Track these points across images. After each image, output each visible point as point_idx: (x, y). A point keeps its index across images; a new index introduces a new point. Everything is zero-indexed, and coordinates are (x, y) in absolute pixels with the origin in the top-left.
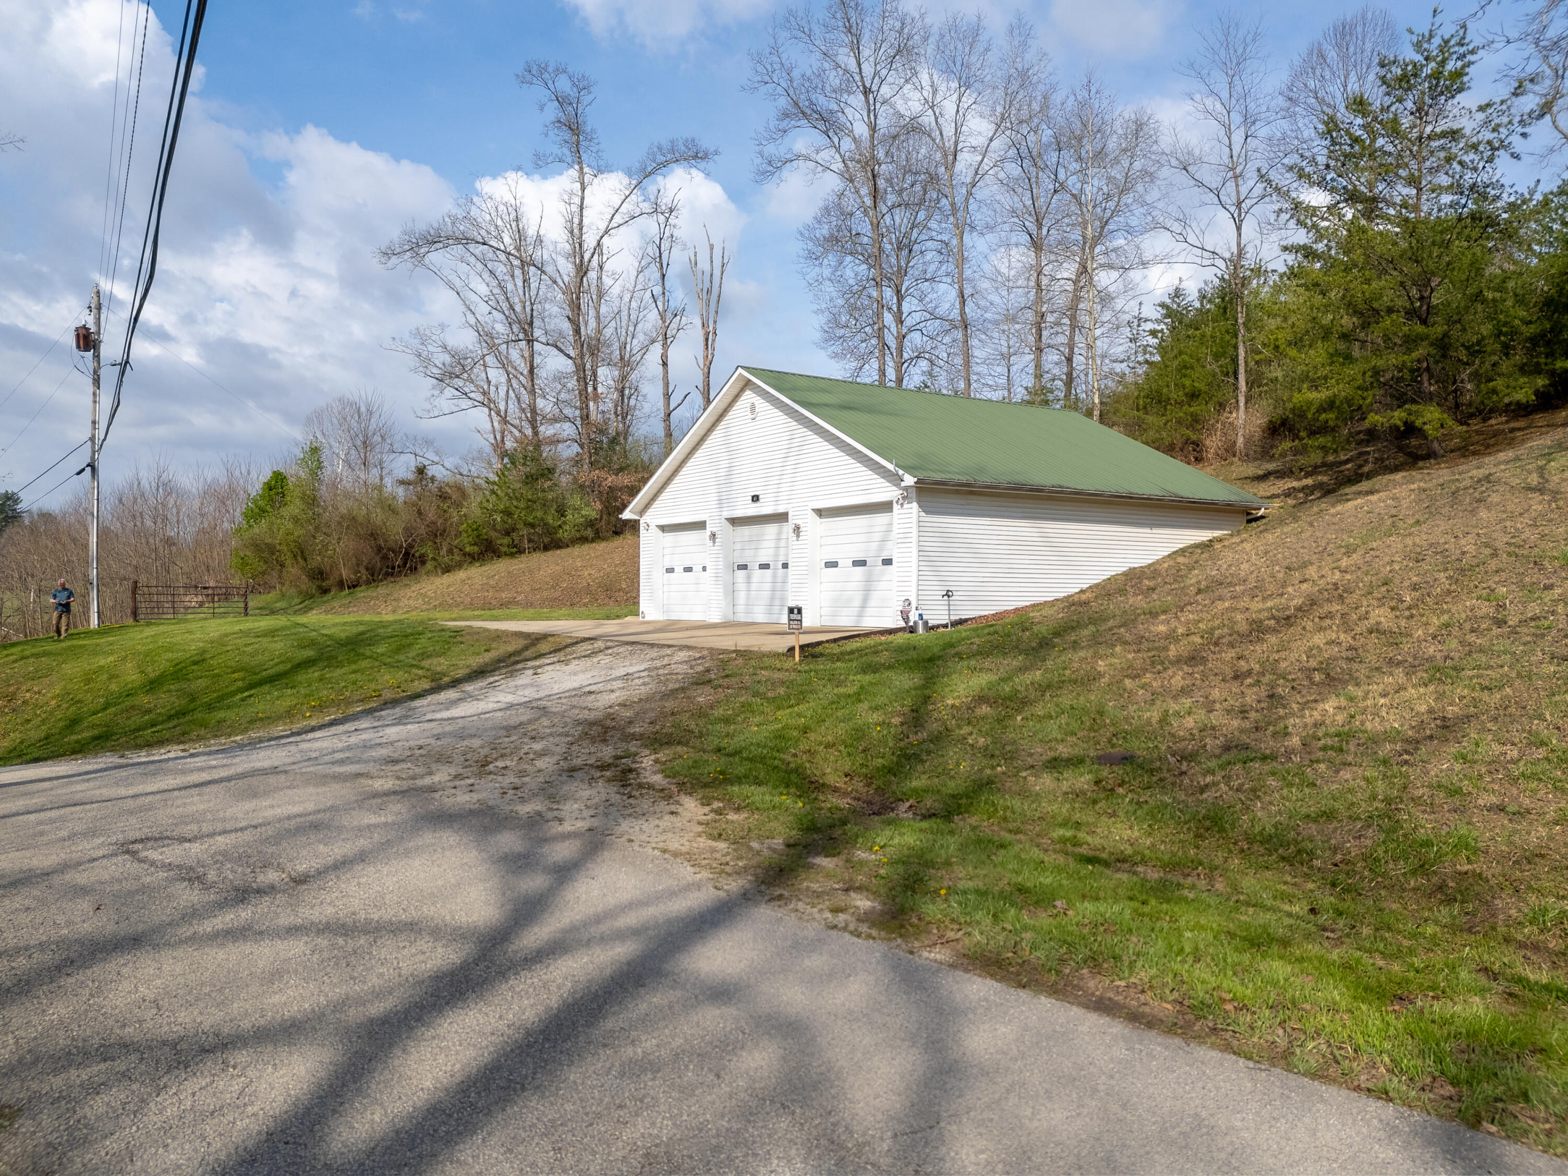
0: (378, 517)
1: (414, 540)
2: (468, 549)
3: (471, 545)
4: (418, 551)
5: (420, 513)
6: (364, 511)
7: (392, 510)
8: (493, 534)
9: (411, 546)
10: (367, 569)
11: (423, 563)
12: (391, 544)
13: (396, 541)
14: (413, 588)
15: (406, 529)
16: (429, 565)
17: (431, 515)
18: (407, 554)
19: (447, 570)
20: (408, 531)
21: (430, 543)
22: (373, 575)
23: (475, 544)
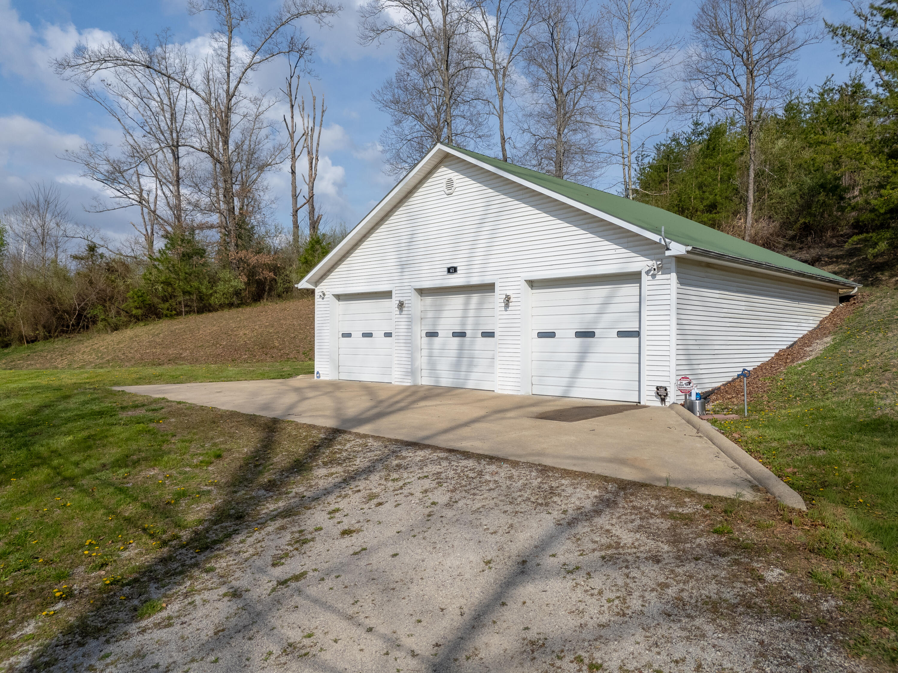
0: (55, 285)
1: (86, 304)
2: (134, 312)
3: (137, 308)
4: (90, 312)
5: (91, 282)
6: (42, 281)
7: (67, 280)
8: (156, 300)
9: (83, 309)
10: (44, 327)
11: (94, 322)
12: (66, 307)
13: (70, 305)
14: (86, 344)
15: (79, 295)
16: (100, 325)
17: (101, 284)
18: (80, 316)
19: (116, 328)
20: (81, 297)
21: (100, 307)
22: (49, 332)
23: (140, 308)
